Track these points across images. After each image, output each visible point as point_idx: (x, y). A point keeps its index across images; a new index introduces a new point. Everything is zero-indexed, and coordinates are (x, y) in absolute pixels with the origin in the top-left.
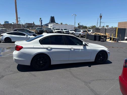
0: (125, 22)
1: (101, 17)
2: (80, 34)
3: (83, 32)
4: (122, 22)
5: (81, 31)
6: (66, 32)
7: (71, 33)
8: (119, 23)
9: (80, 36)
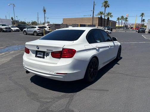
0: (69, 19)
1: (45, 11)
2: (35, 32)
3: (38, 28)
4: (67, 19)
5: (36, 27)
6: (6, 28)
7: (13, 30)
8: (63, 19)
9: (35, 34)
